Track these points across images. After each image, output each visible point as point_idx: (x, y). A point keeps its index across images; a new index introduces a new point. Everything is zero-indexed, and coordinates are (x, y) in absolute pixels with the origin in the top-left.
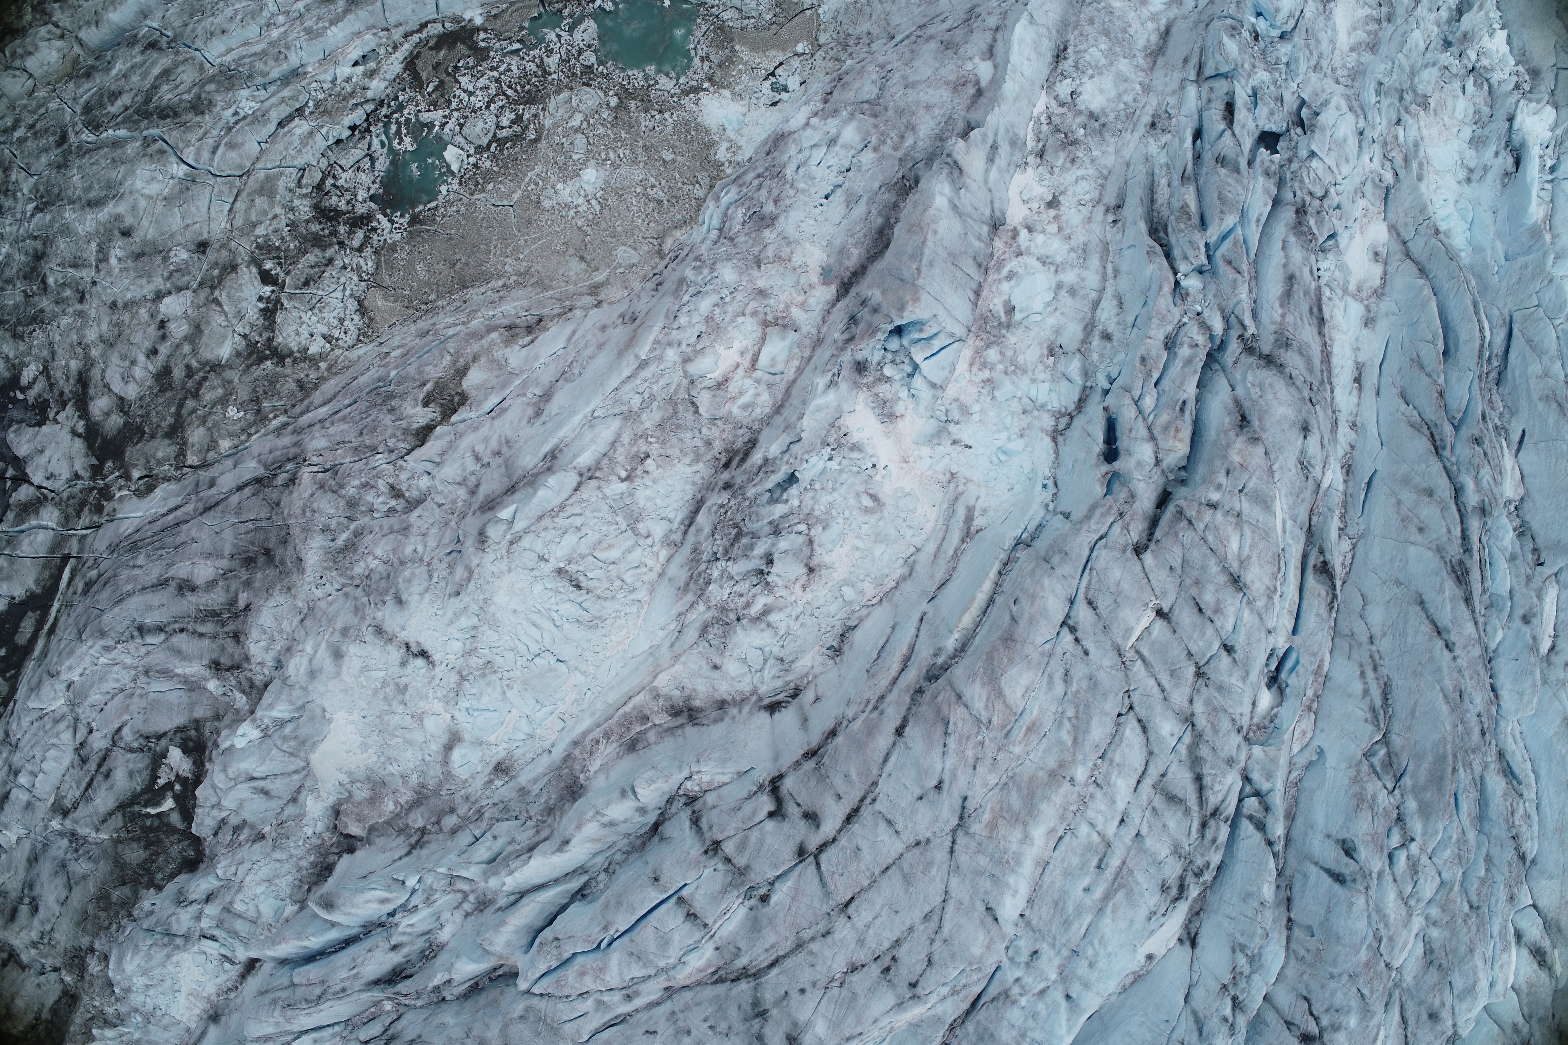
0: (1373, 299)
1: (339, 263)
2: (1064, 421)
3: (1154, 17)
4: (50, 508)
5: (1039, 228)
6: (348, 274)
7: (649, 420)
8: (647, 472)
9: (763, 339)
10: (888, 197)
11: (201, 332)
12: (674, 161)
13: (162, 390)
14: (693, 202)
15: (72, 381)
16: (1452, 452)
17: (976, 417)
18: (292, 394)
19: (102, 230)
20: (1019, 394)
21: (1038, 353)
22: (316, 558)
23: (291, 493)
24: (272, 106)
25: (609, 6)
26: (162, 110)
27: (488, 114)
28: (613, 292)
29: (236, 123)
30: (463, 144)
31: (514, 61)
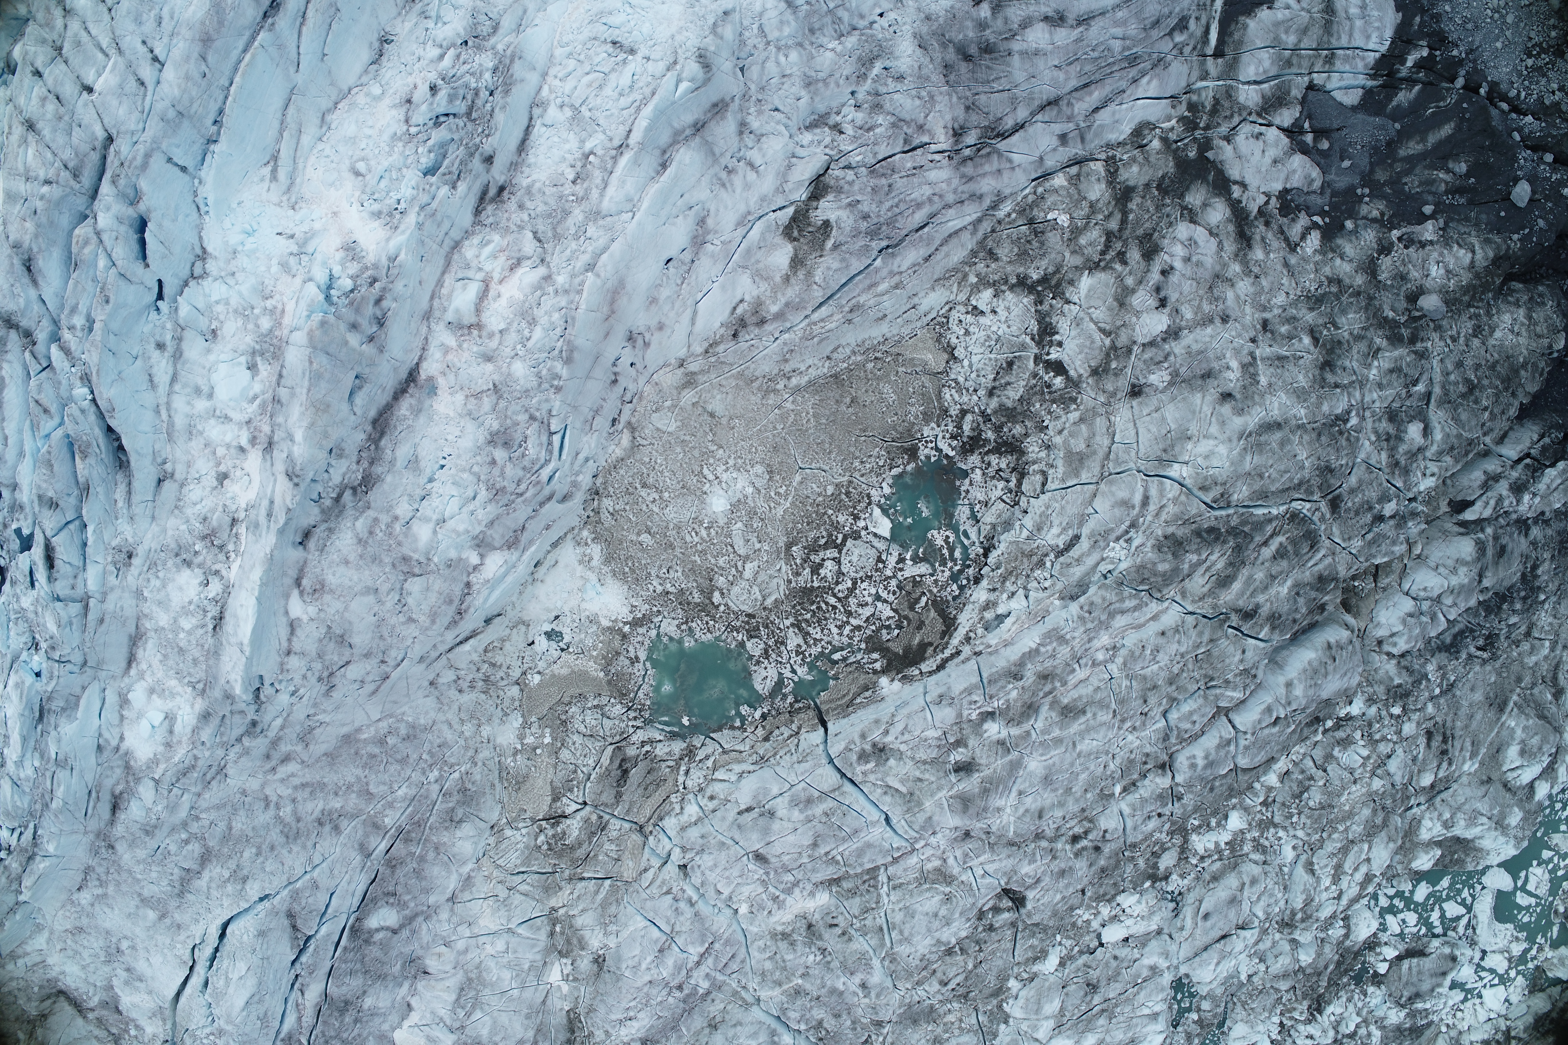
1: (982, 392)
2: (198, 270)
4: (1251, 104)
5: (233, 451)
6: (970, 384)
7: (577, 215)
8: (572, 167)
9: (478, 312)
10: (378, 470)
11: (1116, 299)
12: (638, 534)
13: (1148, 236)
14: (611, 490)
15: (1257, 237)
17: (274, 262)
18: (998, 243)
19: (1256, 397)
20: (239, 288)
21: (227, 332)
22: (903, 48)
23: (954, 119)
24: (1089, 554)
25: (744, 710)
26: (1217, 539)
27: (853, 575)
28: (670, 379)
29: (1127, 532)
30: (876, 542)
31: (836, 640)
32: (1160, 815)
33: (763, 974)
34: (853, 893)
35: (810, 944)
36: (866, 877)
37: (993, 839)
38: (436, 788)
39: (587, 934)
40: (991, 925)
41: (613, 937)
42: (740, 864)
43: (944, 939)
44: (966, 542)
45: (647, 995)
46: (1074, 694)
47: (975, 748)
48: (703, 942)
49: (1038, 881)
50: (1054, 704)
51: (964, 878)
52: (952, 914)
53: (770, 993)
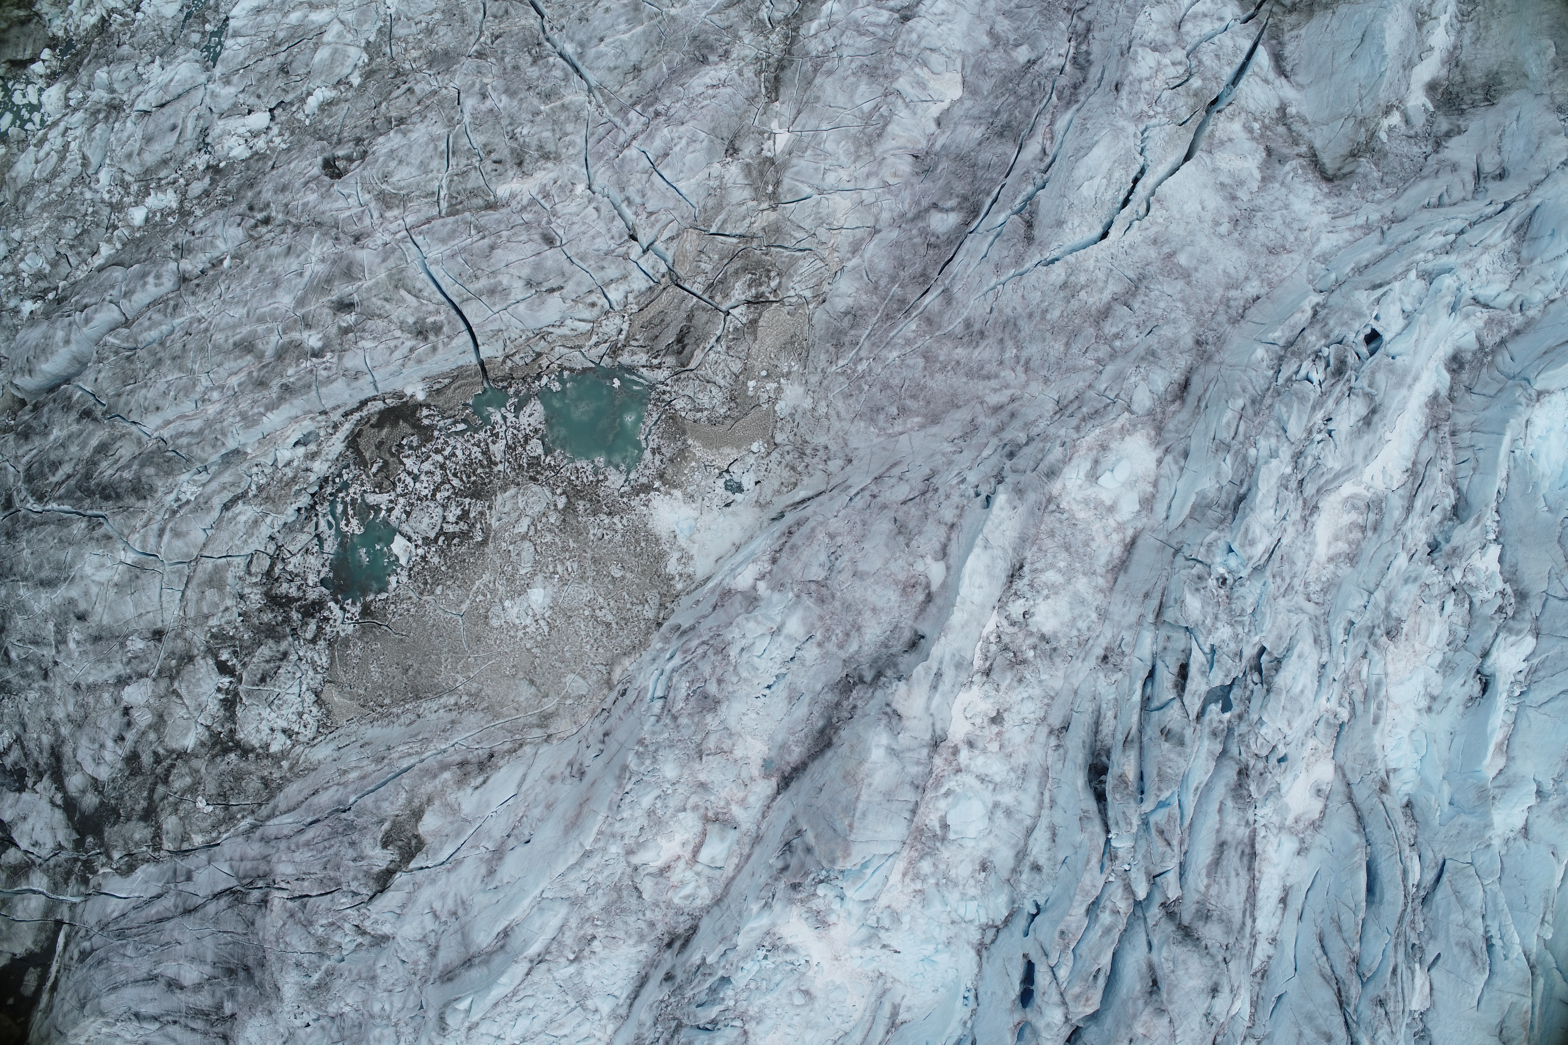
0: (1309, 832)
1: (293, 657)
2: (990, 934)
3: (1121, 527)
4: (39, 873)
5: (980, 745)
6: (303, 667)
7: (594, 906)
8: (593, 952)
9: (704, 834)
10: (831, 697)
11: (165, 722)
12: (623, 578)
13: (133, 774)
14: (642, 625)
15: (45, 754)
16: (1356, 1010)
17: (905, 926)
18: (258, 793)
19: (57, 612)
20: (948, 909)
21: (970, 869)
22: (292, 992)
23: (264, 916)
24: (214, 492)
25: (556, 387)
26: (104, 489)
27: (432, 505)
28: (562, 726)
29: (180, 507)
30: (410, 533)
31: (459, 443)
32: (193, 233)
33: (577, 118)
34: (473, 193)
35: (524, 145)
36: (459, 207)
37: (333, 232)
38: (863, 354)
39: (741, 180)
40: (357, 145)
41: (715, 173)
42: (571, 235)
43: (400, 136)
44: (330, 518)
45: (689, 111)
46: (241, 363)
47: (332, 323)
48: (623, 160)
49: (306, 183)
50: (260, 356)
51: (367, 197)
52: (385, 162)
53: (574, 98)
